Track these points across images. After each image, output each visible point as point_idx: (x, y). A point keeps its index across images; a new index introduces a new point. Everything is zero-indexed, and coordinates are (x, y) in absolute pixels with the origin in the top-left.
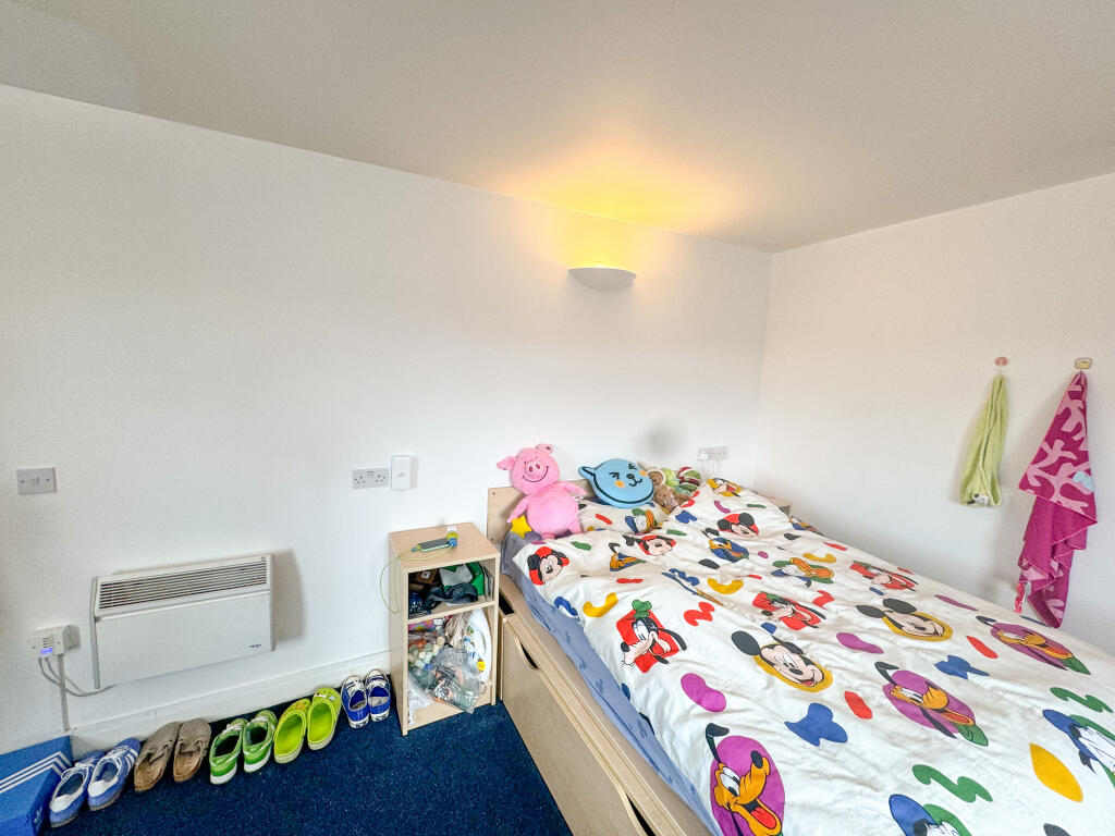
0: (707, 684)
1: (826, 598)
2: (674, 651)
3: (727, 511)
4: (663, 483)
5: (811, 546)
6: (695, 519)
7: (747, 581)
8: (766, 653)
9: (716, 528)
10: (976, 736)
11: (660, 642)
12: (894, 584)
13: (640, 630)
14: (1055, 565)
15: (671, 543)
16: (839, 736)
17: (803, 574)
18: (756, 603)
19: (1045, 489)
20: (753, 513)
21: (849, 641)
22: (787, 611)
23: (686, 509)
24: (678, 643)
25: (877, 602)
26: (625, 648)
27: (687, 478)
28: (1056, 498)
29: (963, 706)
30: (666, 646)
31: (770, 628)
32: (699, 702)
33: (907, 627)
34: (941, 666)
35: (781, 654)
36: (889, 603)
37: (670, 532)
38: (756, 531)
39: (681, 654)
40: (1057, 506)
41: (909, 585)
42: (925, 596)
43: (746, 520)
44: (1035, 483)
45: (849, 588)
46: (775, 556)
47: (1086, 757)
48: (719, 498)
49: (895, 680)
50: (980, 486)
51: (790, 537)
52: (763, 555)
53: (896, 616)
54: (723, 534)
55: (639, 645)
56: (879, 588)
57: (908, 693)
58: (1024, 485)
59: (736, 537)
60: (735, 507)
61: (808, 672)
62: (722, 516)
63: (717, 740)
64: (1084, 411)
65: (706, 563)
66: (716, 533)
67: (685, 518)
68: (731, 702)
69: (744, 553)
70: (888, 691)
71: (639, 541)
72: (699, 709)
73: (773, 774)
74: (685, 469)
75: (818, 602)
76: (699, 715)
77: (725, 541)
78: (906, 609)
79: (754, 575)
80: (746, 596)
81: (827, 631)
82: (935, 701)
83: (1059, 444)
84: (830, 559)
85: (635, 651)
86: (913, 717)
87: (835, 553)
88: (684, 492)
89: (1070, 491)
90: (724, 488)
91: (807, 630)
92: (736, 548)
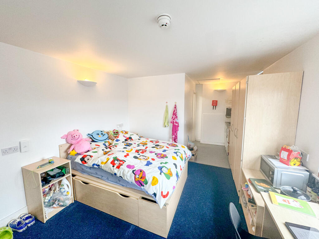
0: (131, 165)
1: (147, 147)
2: (124, 163)
3: (126, 137)
4: (110, 134)
5: (143, 140)
6: (119, 140)
7: (133, 149)
8: (139, 158)
9: (125, 141)
10: (167, 157)
11: (121, 163)
12: (156, 143)
13: (116, 162)
14: (176, 134)
15: (116, 146)
16: (151, 163)
17: (142, 145)
18: (136, 152)
19: (173, 123)
20: (131, 136)
21: (151, 152)
22: (141, 151)
23: (117, 139)
24: (124, 161)
25: (154, 146)
26: (113, 166)
27: (115, 132)
28: (175, 124)
29: (165, 155)
30: (122, 163)
31: (139, 154)
32: (130, 168)
33: (159, 148)
34: (163, 151)
35: (142, 157)
36: (156, 145)
37: (115, 144)
38: (132, 140)
39: (125, 163)
40: (175, 125)
41: (158, 142)
42: (160, 143)
43: (130, 138)
44: (172, 122)
45: (150, 145)
46: (137, 143)
47: (177, 155)
48: (124, 135)
49: (157, 155)
50: (166, 124)
51: (139, 139)
52: (135, 144)
53: (157, 147)
54: (126, 142)
55: (116, 165)
56: (154, 144)
57: (159, 156)
58: (171, 123)
59: (129, 142)
60: (128, 136)
61: (146, 158)
62: (125, 138)
63: (134, 172)
64: (176, 110)
65: (124, 148)
66: (125, 142)
67: (117, 141)
68: (135, 166)
69: (131, 144)
70: (157, 157)
71: (109, 148)
72: (131, 169)
73: (144, 172)
74: (114, 130)
75: (146, 148)
76: (131, 170)
77: (127, 143)
78: (158, 145)
79: (134, 147)
80: (134, 151)
81: (148, 152)
82: (162, 156)
83: (174, 115)
84: (147, 141)
85: (115, 166)
86: (160, 158)
87: (147, 140)
88: (115, 135)
89: (176, 122)
90: (124, 132)
91: (145, 153)
92: (129, 144)
